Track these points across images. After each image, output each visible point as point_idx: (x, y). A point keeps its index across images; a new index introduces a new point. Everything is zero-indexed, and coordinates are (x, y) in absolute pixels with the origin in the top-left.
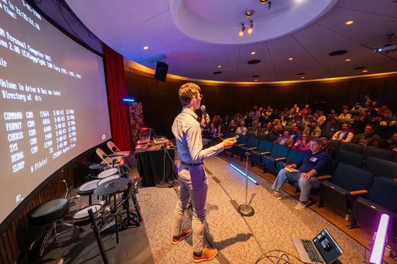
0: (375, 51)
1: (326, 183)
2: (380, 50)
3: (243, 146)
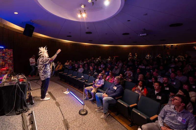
2: (141, 35)
3: (80, 79)
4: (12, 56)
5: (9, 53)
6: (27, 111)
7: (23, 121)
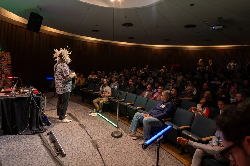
4: (10, 62)
5: (6, 57)
6: (44, 131)
7: (43, 140)
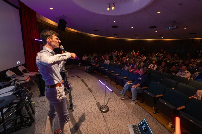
0: (168, 28)
1: (145, 91)
2: (170, 28)
3: (107, 70)
